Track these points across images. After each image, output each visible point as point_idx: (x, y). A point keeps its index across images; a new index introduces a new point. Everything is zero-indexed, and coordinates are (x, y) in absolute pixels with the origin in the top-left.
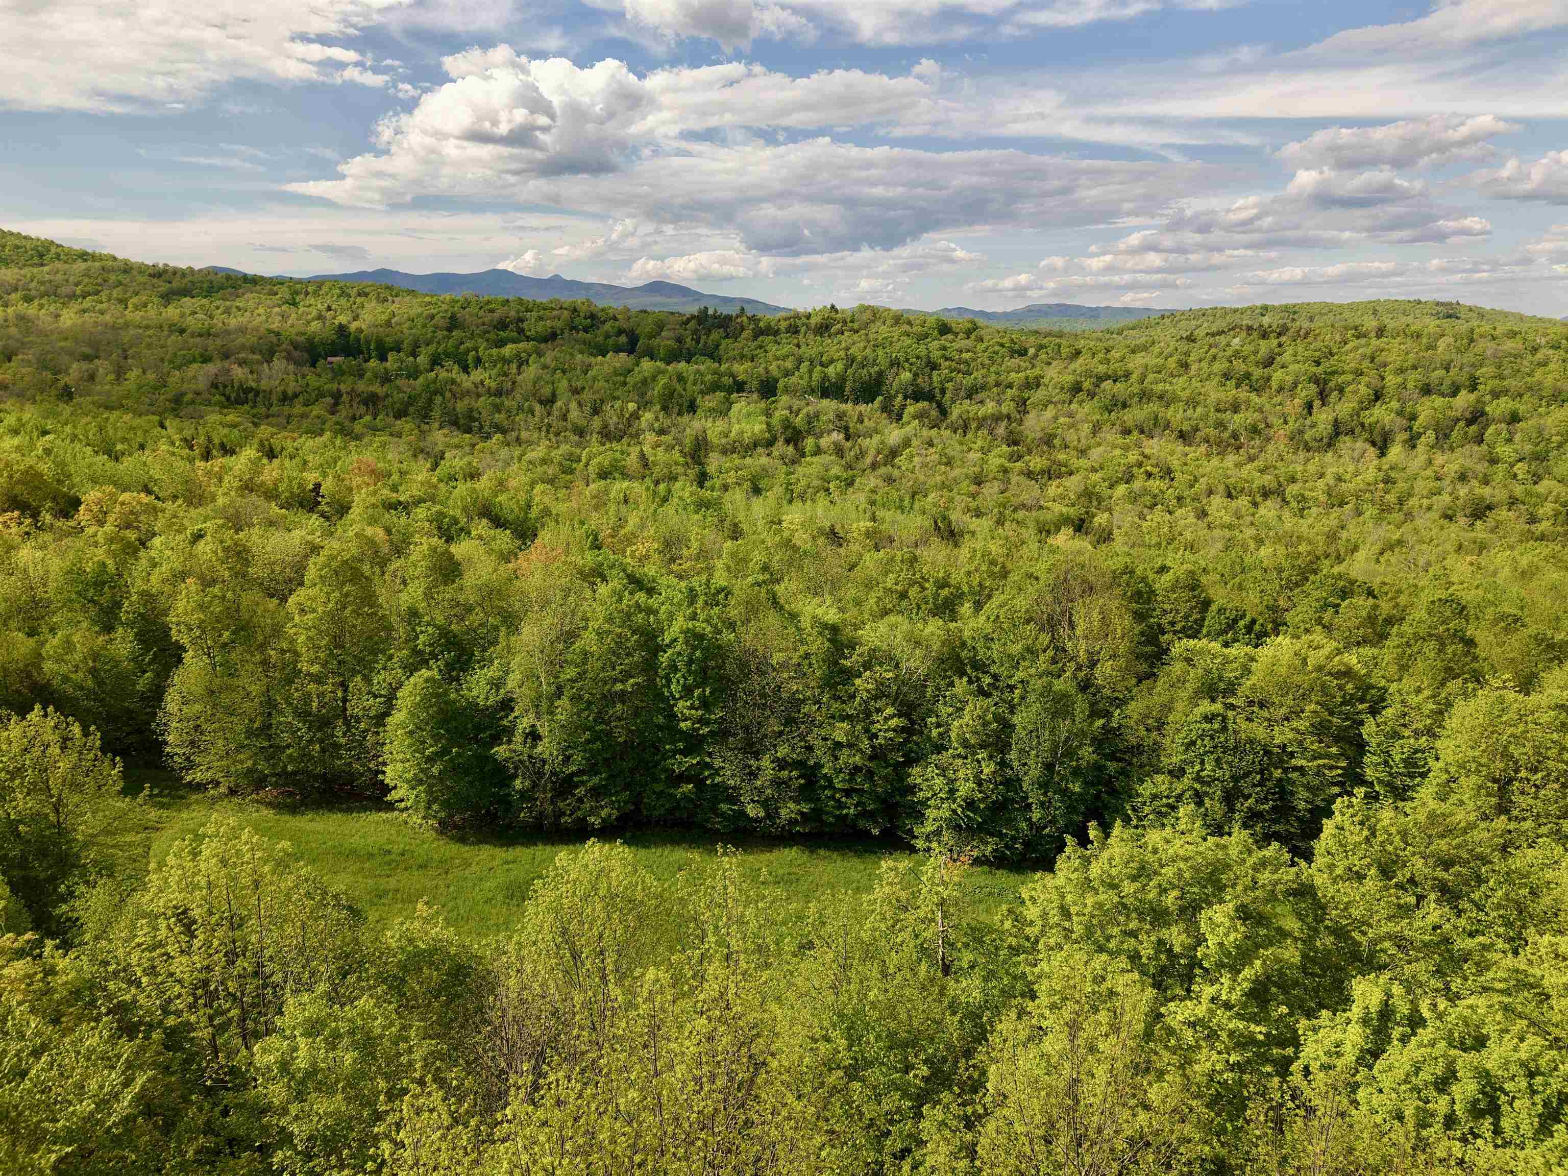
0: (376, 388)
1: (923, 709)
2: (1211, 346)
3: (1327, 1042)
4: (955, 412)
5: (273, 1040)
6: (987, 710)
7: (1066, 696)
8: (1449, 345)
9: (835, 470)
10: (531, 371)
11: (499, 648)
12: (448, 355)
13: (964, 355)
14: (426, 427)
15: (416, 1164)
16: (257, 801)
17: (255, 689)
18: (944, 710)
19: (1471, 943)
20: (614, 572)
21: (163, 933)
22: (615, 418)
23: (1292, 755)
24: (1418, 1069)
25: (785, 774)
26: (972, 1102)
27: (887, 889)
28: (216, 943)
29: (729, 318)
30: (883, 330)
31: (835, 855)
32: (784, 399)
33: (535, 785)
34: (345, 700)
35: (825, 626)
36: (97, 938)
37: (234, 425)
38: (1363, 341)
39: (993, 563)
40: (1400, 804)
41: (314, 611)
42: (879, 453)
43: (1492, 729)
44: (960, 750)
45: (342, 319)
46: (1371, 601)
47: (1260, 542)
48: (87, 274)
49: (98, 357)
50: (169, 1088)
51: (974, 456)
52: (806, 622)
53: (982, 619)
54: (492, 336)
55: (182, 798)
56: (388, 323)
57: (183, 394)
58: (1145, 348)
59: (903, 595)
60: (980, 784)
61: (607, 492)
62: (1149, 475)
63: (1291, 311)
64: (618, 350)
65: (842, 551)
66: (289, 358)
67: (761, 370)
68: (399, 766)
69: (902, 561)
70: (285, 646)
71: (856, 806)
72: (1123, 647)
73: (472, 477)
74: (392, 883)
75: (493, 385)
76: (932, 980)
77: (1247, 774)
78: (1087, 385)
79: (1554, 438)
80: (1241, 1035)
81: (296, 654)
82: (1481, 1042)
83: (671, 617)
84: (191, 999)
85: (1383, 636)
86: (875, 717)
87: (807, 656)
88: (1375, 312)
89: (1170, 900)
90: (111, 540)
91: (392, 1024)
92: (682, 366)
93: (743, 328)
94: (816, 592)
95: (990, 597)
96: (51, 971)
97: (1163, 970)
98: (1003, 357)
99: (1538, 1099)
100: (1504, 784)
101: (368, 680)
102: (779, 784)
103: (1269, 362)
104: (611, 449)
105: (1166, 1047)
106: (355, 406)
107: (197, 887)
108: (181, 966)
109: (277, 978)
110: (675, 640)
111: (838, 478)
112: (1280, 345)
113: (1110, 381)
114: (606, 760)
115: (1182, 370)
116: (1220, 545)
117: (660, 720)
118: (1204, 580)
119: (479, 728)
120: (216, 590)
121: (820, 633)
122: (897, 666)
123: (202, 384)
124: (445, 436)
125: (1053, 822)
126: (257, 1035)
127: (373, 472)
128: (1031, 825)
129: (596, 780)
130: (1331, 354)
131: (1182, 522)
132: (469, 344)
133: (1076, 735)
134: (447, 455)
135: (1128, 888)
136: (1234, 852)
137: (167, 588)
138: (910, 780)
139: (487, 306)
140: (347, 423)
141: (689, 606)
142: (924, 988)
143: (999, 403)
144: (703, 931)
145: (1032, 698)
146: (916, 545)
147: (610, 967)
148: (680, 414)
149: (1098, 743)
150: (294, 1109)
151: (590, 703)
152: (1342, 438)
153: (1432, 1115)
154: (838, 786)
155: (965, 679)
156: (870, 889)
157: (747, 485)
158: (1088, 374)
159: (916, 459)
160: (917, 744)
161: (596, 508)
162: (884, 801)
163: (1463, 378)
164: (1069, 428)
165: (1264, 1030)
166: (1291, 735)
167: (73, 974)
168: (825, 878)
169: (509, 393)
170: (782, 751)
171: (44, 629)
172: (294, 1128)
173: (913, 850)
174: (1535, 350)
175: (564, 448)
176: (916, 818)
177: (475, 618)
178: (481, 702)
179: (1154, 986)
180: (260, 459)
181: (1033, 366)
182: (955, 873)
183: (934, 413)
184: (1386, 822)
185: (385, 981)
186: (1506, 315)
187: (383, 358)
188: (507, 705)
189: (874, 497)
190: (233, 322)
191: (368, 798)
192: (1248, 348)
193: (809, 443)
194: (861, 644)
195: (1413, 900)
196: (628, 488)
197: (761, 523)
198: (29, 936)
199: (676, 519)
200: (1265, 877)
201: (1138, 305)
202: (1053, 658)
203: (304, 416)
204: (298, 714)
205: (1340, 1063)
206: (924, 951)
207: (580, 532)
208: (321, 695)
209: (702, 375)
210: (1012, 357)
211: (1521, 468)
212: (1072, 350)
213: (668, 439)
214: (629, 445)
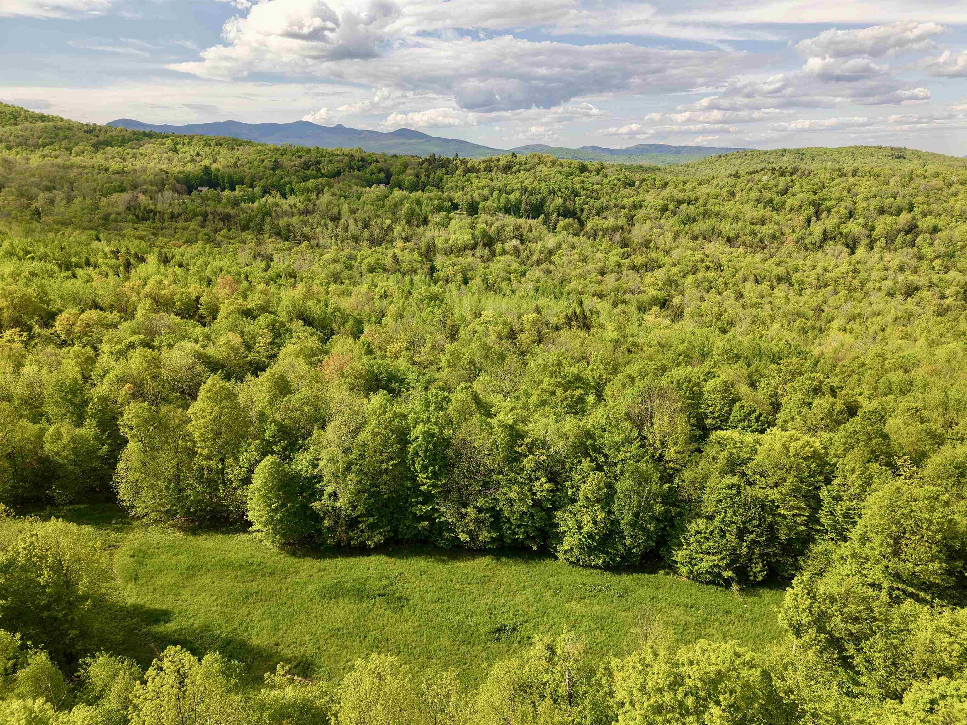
0: (229, 210)
1: (563, 476)
2: (749, 181)
4: (589, 225)
6: (601, 480)
8: (896, 182)
9: (514, 266)
10: (326, 197)
11: (313, 438)
12: (273, 187)
13: (596, 187)
14: (261, 236)
16: (173, 526)
18: (576, 477)
22: (378, 231)
23: (778, 507)
25: (482, 515)
29: (449, 161)
30: (543, 170)
31: (511, 561)
32: (483, 217)
33: (336, 523)
34: (223, 470)
37: (142, 237)
38: (843, 179)
41: (204, 418)
42: (541, 253)
43: (891, 508)
44: (585, 503)
45: (207, 162)
48: (45, 130)
49: (54, 188)
51: (600, 255)
52: (495, 424)
54: (300, 174)
56: (235, 165)
57: (109, 214)
58: (707, 182)
60: (596, 524)
62: (708, 268)
63: (801, 153)
64: (379, 182)
66: (174, 189)
67: (468, 196)
68: (256, 513)
71: (524, 533)
72: (681, 439)
73: (290, 276)
74: (255, 587)
75: (302, 207)
77: (751, 520)
78: (671, 207)
79: (959, 243)
81: (195, 443)
86: (535, 483)
87: (495, 442)
92: (419, 193)
93: (457, 168)
98: (619, 187)
100: (897, 540)
101: (236, 459)
102: (478, 522)
103: (784, 192)
104: (376, 251)
106: (217, 221)
110: (417, 438)
111: (516, 271)
112: (792, 181)
113: (685, 204)
114: (377, 508)
115: (730, 197)
121: (503, 431)
122: (548, 449)
123: (121, 208)
124: (273, 243)
125: (638, 546)
128: (625, 547)
130: (824, 187)
131: (727, 302)
132: (286, 179)
134: (275, 258)
138: (555, 519)
139: (297, 154)
140: (212, 234)
143: (616, 218)
145: (627, 474)
148: (418, 226)
152: (828, 242)
154: (512, 522)
155: (588, 459)
157: (460, 276)
158: (672, 199)
159: (564, 258)
160: (560, 497)
162: (540, 531)
163: (905, 204)
164: (660, 235)
166: (778, 496)
169: (312, 213)
173: (557, 559)
174: (950, 185)
175: (347, 251)
176: (559, 541)
178: (303, 473)
180: (159, 264)
181: (638, 194)
183: (576, 226)
187: (233, 189)
188: (319, 477)
189: (538, 285)
190: (139, 165)
192: (772, 183)
193: (498, 247)
194: (527, 437)
202: (640, 445)
203: (185, 229)
208: (209, 467)
209: (432, 200)
210: (625, 188)
211: (937, 263)
212: (662, 182)
213: (410, 245)
214: (386, 248)
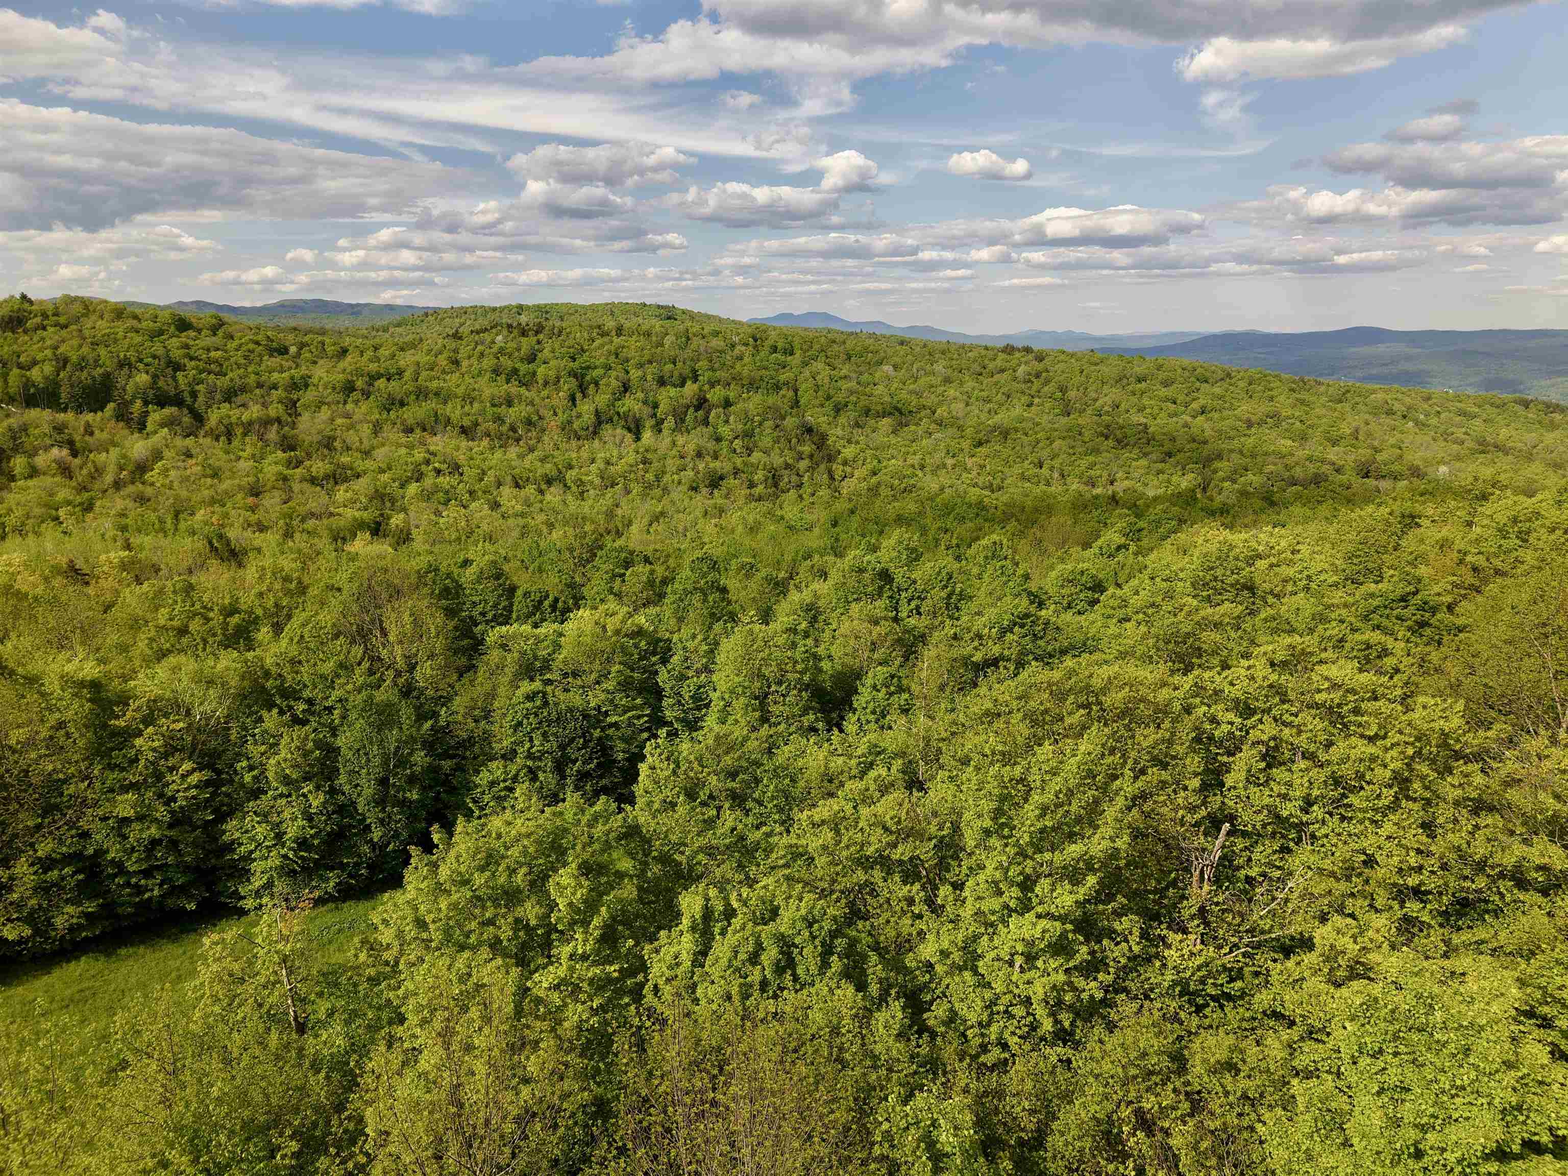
1: (230, 754)
2: (477, 344)
3: (668, 958)
4: (214, 418)
6: (306, 738)
7: (389, 705)
8: (672, 343)
9: (64, 494)
13: (213, 354)
18: (255, 750)
19: (758, 834)
23: (606, 714)
24: (736, 952)
25: (54, 874)
26: (352, 1155)
27: (215, 967)
30: (101, 326)
31: (142, 950)
35: (82, 684)
38: (606, 339)
39: (287, 579)
40: (694, 734)
42: (121, 469)
43: (747, 657)
44: (283, 789)
46: (648, 567)
47: (551, 526)
51: (245, 465)
52: (52, 685)
53: (284, 643)
58: (413, 345)
59: (183, 631)
60: (310, 818)
62: (438, 472)
63: (544, 311)
65: (91, 591)
69: (175, 592)
71: (161, 885)
72: (439, 645)
76: (287, 1047)
77: (572, 740)
78: (359, 384)
80: (600, 979)
82: (774, 913)
85: (661, 596)
86: (169, 778)
87: (61, 725)
88: (612, 313)
89: (520, 878)
94: (61, 644)
95: (289, 617)
97: (524, 946)
98: (260, 356)
99: (817, 942)
100: (762, 699)
102: (46, 890)
103: (532, 358)
105: (537, 1017)
111: (69, 503)
112: (539, 342)
113: (383, 380)
115: (454, 367)
116: (516, 533)
118: (506, 568)
121: (75, 695)
122: (188, 713)
125: (396, 835)
128: (374, 846)
130: (583, 350)
131: (478, 515)
133: (406, 742)
135: (479, 879)
136: (569, 816)
138: (226, 838)
142: (278, 1057)
143: (265, 405)
145: (353, 716)
146: (190, 572)
149: (429, 746)
152: (603, 426)
153: (751, 986)
154: (131, 869)
155: (275, 711)
156: (193, 973)
158: (359, 372)
159: (172, 473)
160: (228, 795)
162: (197, 869)
163: (687, 371)
164: (348, 429)
165: (617, 967)
166: (603, 696)
168: (133, 980)
170: (44, 849)
173: (242, 912)
174: (733, 346)
176: (241, 876)
179: (517, 965)
181: (297, 366)
182: (296, 923)
183: (187, 419)
184: (685, 754)
186: (709, 317)
189: (124, 521)
192: (512, 345)
193: (18, 463)
194: (136, 697)
195: (715, 812)
200: (599, 830)
201: (399, 302)
202: (370, 670)
205: (680, 971)
206: (272, 1018)
210: (271, 356)
211: (737, 444)
212: (338, 348)
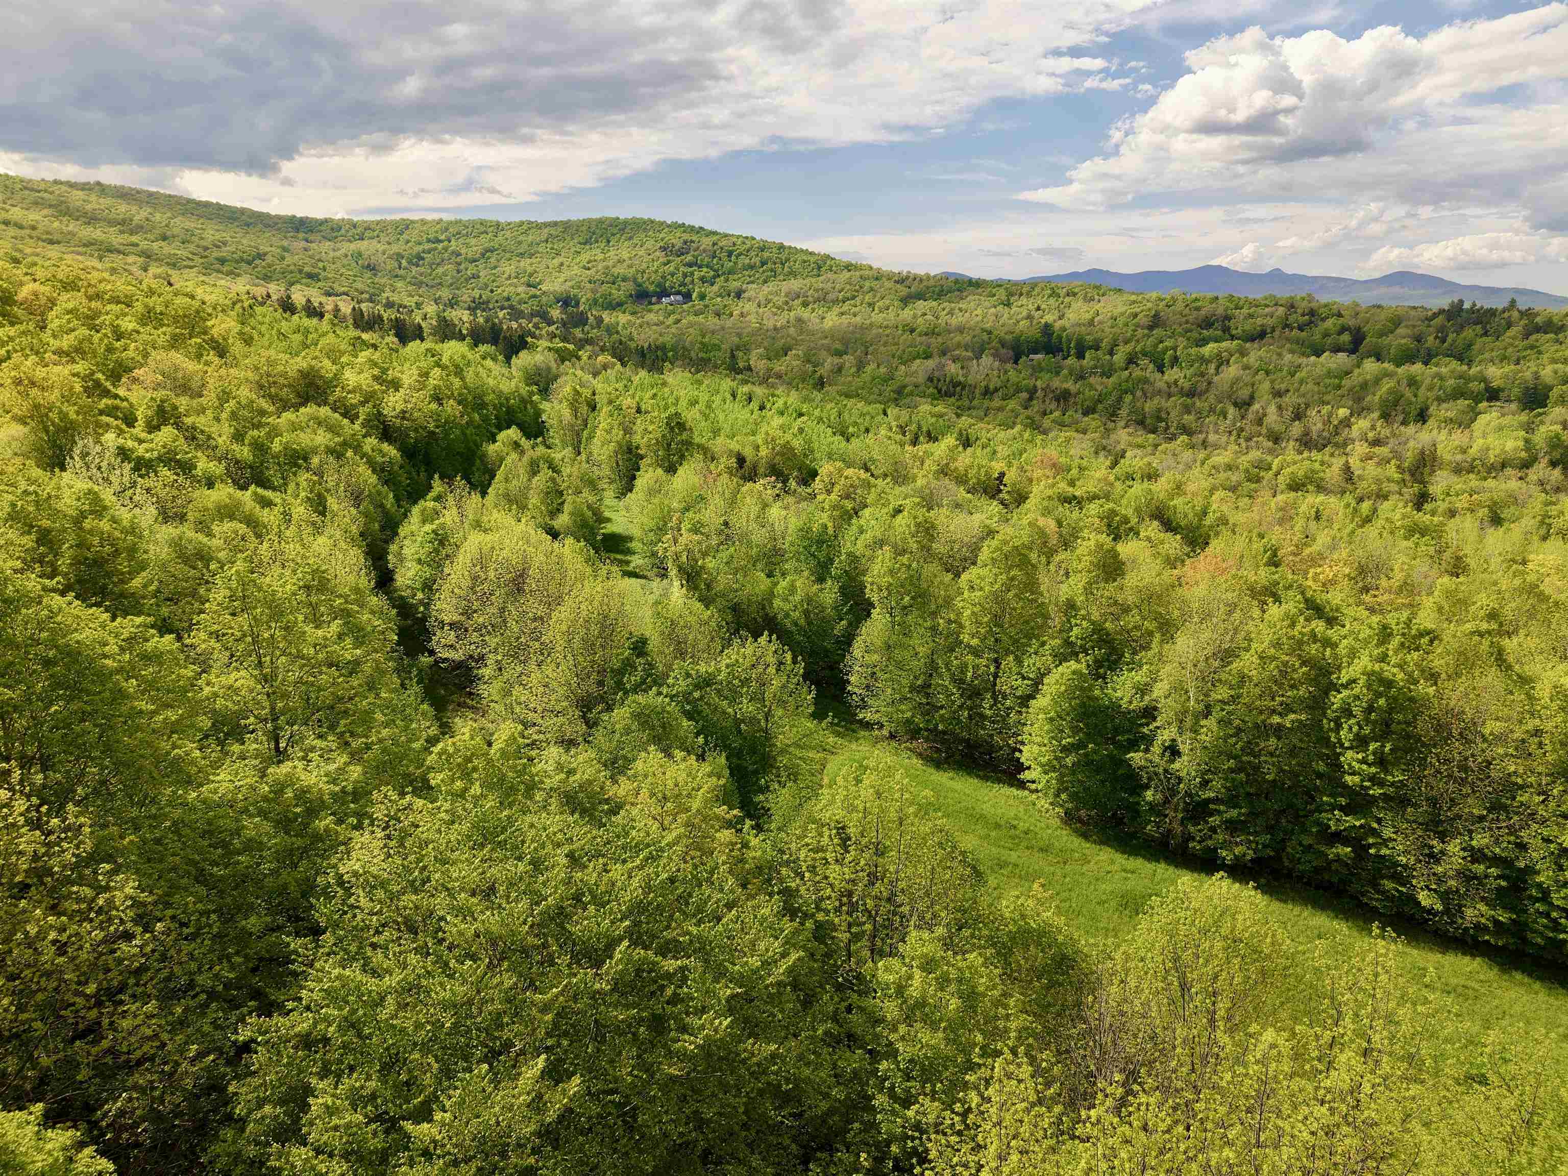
0: (1070, 385)
5: (894, 962)
10: (1232, 371)
11: (1150, 654)
12: (1145, 354)
14: (1112, 425)
15: (999, 1124)
16: (910, 750)
17: (922, 651)
20: (1291, 593)
21: (825, 840)
22: (1320, 425)
28: (863, 862)
29: (1492, 313)
32: (1557, 412)
33: (1166, 801)
34: (996, 676)
36: (779, 829)
37: (941, 416)
41: (981, 589)
45: (1049, 318)
48: (849, 282)
49: (846, 353)
50: (812, 972)
54: (1195, 335)
55: (854, 731)
56: (1091, 323)
61: (1295, 505)
64: (1337, 349)
66: (996, 355)
67: (1528, 375)
68: (1036, 749)
70: (952, 617)
73: (1150, 478)
74: (1013, 856)
75: (1187, 385)
81: (961, 626)
83: (1353, 654)
84: (837, 904)
90: (834, 507)
91: (994, 987)
92: (1417, 368)
93: (1509, 325)
96: (745, 845)
101: (1019, 661)
102: (1468, 878)
104: (1309, 459)
106: (1047, 401)
107: (854, 809)
108: (834, 872)
109: (905, 909)
110: (1354, 681)
114: (1249, 794)
117: (1321, 767)
119: (1117, 730)
120: (905, 559)
123: (921, 378)
124: (1130, 434)
126: (882, 954)
127: (1054, 465)
129: (1234, 813)
132: (1168, 343)
134: (1128, 454)
137: (868, 553)
139: (1193, 305)
140: (1037, 418)
141: (1378, 646)
144: (1339, 1013)
147: (1221, 1013)
148: (1404, 423)
150: (902, 1029)
151: (1239, 730)
157: (1483, 512)
161: (1281, 522)
167: (759, 854)
168: (1518, 1008)
169: (1202, 393)
171: (777, 573)
172: (900, 1046)
175: (1255, 454)
177: (1133, 619)
178: (1124, 704)
180: (957, 446)
185: (994, 945)
187: (1081, 355)
188: (1150, 713)
190: (954, 321)
191: (1004, 772)
196: (1322, 504)
197: (1495, 562)
198: (735, 812)
199: (1378, 543)
203: (1000, 409)
204: (954, 680)
207: (1257, 545)
208: (976, 667)
209: (1442, 379)
213: (1383, 451)
214: (1332, 455)
